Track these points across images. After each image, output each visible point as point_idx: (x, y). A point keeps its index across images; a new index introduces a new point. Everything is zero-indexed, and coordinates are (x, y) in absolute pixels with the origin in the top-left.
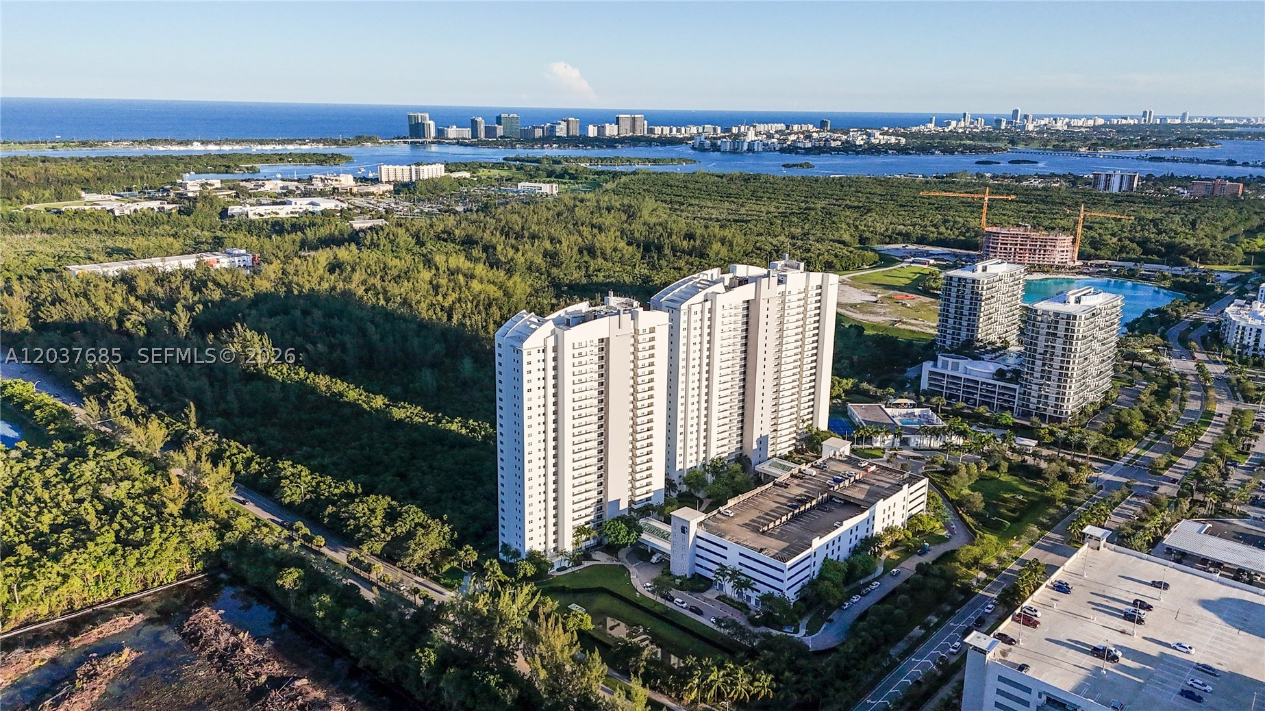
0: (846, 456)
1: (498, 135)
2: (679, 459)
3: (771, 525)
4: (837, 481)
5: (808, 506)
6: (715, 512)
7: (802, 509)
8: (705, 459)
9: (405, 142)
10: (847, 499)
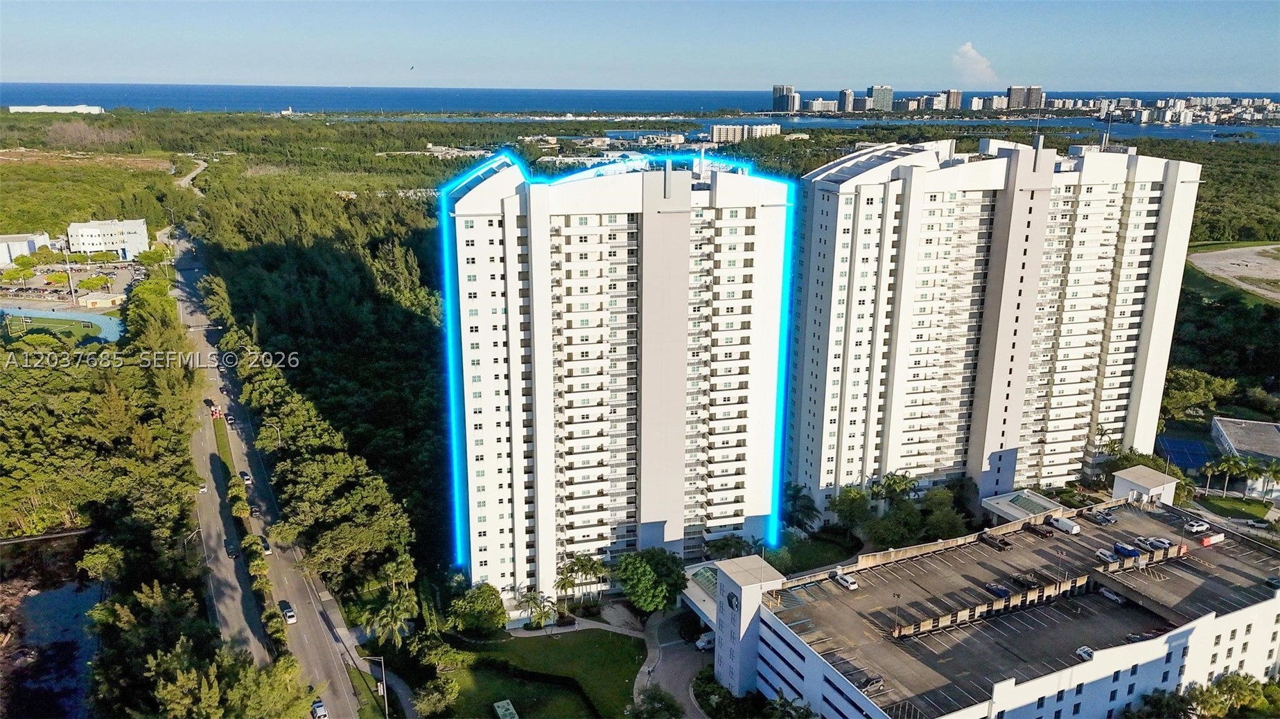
0: (1165, 506)
1: (867, 108)
2: (826, 466)
3: (927, 626)
4: (1121, 554)
5: (1033, 596)
6: (823, 575)
7: (1016, 601)
8: (875, 472)
9: (766, 115)
10: (1134, 598)
